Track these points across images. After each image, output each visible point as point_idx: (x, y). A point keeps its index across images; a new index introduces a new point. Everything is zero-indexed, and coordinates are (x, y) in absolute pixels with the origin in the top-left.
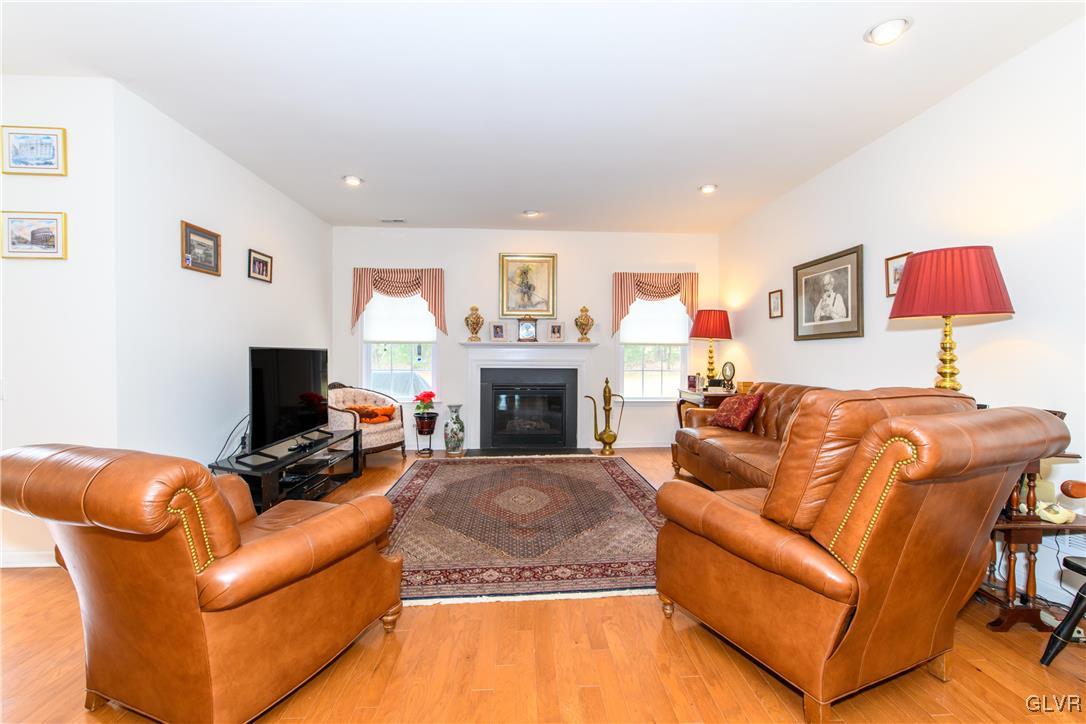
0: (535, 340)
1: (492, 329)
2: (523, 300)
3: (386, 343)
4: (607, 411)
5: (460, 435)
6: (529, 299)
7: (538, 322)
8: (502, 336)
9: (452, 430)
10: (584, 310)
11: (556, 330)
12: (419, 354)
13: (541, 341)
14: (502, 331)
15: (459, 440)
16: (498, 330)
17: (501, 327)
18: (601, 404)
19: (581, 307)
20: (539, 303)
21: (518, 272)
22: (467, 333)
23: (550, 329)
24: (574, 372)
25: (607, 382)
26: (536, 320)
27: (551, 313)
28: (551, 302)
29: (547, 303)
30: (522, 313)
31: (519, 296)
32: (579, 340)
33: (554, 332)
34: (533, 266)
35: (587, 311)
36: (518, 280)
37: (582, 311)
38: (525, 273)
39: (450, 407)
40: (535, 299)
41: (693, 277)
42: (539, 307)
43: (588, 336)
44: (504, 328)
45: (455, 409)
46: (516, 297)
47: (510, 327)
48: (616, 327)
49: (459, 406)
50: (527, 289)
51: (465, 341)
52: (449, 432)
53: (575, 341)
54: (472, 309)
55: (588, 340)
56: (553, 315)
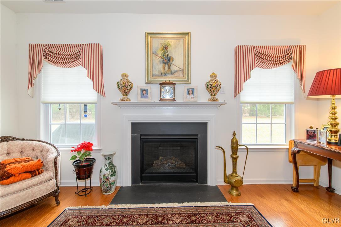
0: (174, 100)
1: (140, 91)
2: (164, 69)
3: (60, 103)
4: (235, 160)
5: (112, 179)
6: (169, 68)
7: (176, 86)
8: (147, 97)
9: (104, 175)
10: (214, 76)
11: (190, 92)
12: (86, 112)
13: (179, 100)
14: (147, 93)
15: (110, 184)
16: (144, 92)
17: (146, 90)
18: (229, 152)
19: (211, 73)
20: (176, 71)
21: (160, 46)
22: (120, 95)
23: (186, 91)
24: (205, 124)
25: (234, 135)
26: (174, 84)
27: (186, 79)
28: (187, 71)
29: (183, 73)
30: (163, 79)
31: (161, 66)
32: (209, 100)
33: (189, 94)
34: (172, 42)
35: (216, 76)
36: (160, 53)
37: (211, 76)
38: (165, 48)
39: (105, 156)
40: (174, 68)
41: (302, 49)
42: (176, 74)
43: (217, 97)
44: (149, 91)
45: (108, 157)
46: (159, 67)
47: (154, 90)
48: (238, 89)
49: (112, 155)
50: (168, 61)
51: (118, 101)
52: (102, 177)
53: (206, 101)
54: (123, 75)
55: (217, 100)
56: (188, 80)
